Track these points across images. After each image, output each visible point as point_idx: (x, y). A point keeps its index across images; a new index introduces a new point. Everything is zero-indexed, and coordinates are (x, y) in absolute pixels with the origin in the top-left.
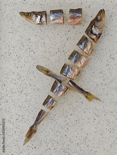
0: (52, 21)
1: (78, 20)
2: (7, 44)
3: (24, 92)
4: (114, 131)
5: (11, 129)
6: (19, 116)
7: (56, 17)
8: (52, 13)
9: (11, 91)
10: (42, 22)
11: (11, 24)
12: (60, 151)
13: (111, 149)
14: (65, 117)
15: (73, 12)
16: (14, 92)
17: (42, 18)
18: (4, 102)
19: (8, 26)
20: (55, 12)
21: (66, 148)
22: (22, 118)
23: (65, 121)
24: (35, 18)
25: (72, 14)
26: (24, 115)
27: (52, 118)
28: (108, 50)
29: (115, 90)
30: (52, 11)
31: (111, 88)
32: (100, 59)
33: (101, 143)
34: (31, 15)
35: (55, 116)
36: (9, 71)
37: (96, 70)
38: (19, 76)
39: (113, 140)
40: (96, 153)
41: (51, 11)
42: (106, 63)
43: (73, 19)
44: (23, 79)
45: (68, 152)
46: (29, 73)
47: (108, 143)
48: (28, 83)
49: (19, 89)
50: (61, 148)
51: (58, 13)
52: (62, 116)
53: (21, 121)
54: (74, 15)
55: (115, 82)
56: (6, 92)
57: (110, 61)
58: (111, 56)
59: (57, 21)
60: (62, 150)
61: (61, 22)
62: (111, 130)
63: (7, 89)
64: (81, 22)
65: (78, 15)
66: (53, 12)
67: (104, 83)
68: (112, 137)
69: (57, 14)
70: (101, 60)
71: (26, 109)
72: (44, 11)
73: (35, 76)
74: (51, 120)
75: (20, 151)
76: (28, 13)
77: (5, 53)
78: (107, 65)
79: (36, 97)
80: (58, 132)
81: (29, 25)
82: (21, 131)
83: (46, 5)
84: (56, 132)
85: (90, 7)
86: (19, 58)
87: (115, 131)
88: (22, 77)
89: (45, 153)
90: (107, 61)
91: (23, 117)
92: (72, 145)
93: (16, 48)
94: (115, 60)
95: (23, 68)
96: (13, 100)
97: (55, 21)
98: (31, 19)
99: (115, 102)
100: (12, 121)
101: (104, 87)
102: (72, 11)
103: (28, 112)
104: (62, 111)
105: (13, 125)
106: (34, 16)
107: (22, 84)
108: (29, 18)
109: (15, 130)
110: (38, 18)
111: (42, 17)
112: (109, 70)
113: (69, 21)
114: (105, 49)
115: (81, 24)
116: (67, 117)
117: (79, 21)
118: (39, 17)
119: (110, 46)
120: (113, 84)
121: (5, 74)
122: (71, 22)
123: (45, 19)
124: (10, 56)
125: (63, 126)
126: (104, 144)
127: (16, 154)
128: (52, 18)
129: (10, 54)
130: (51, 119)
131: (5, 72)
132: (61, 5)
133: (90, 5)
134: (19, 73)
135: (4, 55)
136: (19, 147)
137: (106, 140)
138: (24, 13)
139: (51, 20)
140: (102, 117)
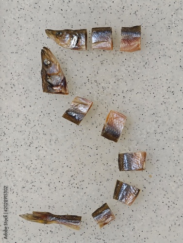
0: (95, 44)
1: (135, 44)
2: (9, 70)
3: (35, 144)
4: (174, 205)
5: (15, 203)
6: (26, 183)
7: (100, 39)
8: (94, 32)
9: (15, 144)
10: (79, 46)
11: (15, 40)
12: (91, 236)
13: (169, 235)
14: (99, 183)
15: (126, 32)
16: (19, 145)
17: (81, 40)
18: (3, 161)
19: (10, 43)
20: (99, 31)
21: (100, 233)
22: (31, 186)
23: (99, 190)
24: (69, 39)
25: (125, 35)
26: (34, 181)
27: (78, 186)
28: (165, 80)
29: (176, 142)
30: (95, 28)
31: (169, 138)
32: (152, 93)
33: (154, 224)
34: (63, 34)
35: (82, 183)
36: (12, 113)
37: (146, 111)
38: (27, 121)
39: (174, 220)
40: (146, 240)
41: (93, 29)
42: (162, 99)
43: (127, 42)
44: (32, 124)
45: (102, 238)
46: (42, 116)
47: (165, 225)
48: (40, 131)
49: (26, 139)
50: (92, 232)
51: (104, 32)
52: (93, 182)
53: (30, 191)
54: (128, 36)
55: (176, 130)
56: (7, 144)
57: (167, 97)
58: (169, 90)
59: (103, 45)
60: (94, 236)
61: (108, 46)
62: (169, 204)
63: (8, 140)
64: (140, 47)
65: (134, 36)
66: (97, 30)
67: (159, 131)
68: (172, 215)
69: (103, 34)
70: (154, 95)
71: (37, 171)
72: (84, 30)
73: (52, 119)
74: (76, 188)
75: (27, 237)
76: (59, 32)
77: (6, 84)
78: (163, 103)
79: (53, 152)
80: (87, 207)
81: (43, 42)
82: (30, 206)
83: (69, 10)
84: (84, 207)
85: (137, 13)
86: (27, 92)
87: (177, 206)
88: (32, 122)
89: (67, 240)
90: (164, 97)
91: (33, 184)
92: (109, 228)
93: (22, 77)
94: (175, 95)
95: (32, 108)
96: (18, 157)
97: (99, 45)
98: (64, 41)
99: (176, 160)
100: (15, 190)
101: (158, 136)
102: (125, 30)
103: (41, 175)
104: (94, 174)
105: (18, 196)
106: (68, 36)
107: (31, 132)
108: (59, 39)
109: (20, 203)
110: (74, 40)
111: (81, 38)
112: (166, 110)
113: (122, 45)
114: (161, 78)
115: (139, 49)
116: (101, 184)
117: (137, 44)
118: (75, 38)
119: (168, 74)
120: (173, 133)
121: (4, 118)
122: (125, 48)
123: (85, 41)
124: (14, 89)
125: (96, 198)
126: (158, 227)
127: (21, 241)
128: (94, 40)
129: (13, 86)
130: (76, 186)
131: (4, 114)
132: (92, 10)
133: (136, 10)
134: (26, 116)
135: (3, 87)
136: (27, 231)
137: (162, 219)
138: (52, 31)
139: (93, 42)
140: (156, 184)
